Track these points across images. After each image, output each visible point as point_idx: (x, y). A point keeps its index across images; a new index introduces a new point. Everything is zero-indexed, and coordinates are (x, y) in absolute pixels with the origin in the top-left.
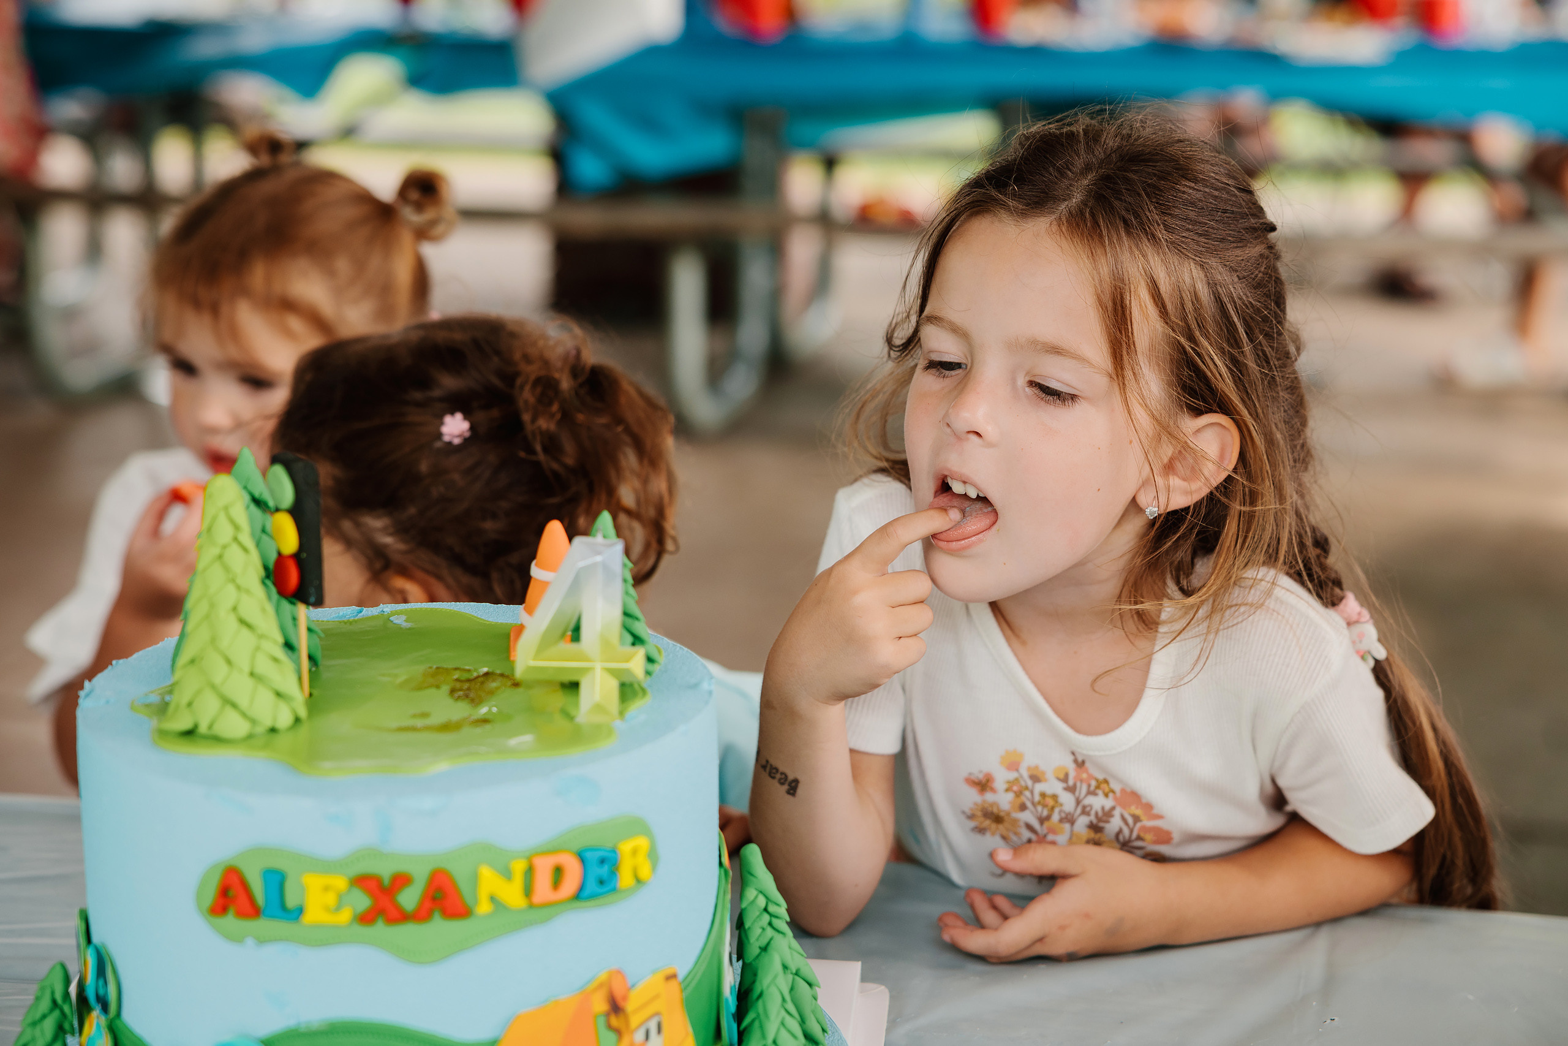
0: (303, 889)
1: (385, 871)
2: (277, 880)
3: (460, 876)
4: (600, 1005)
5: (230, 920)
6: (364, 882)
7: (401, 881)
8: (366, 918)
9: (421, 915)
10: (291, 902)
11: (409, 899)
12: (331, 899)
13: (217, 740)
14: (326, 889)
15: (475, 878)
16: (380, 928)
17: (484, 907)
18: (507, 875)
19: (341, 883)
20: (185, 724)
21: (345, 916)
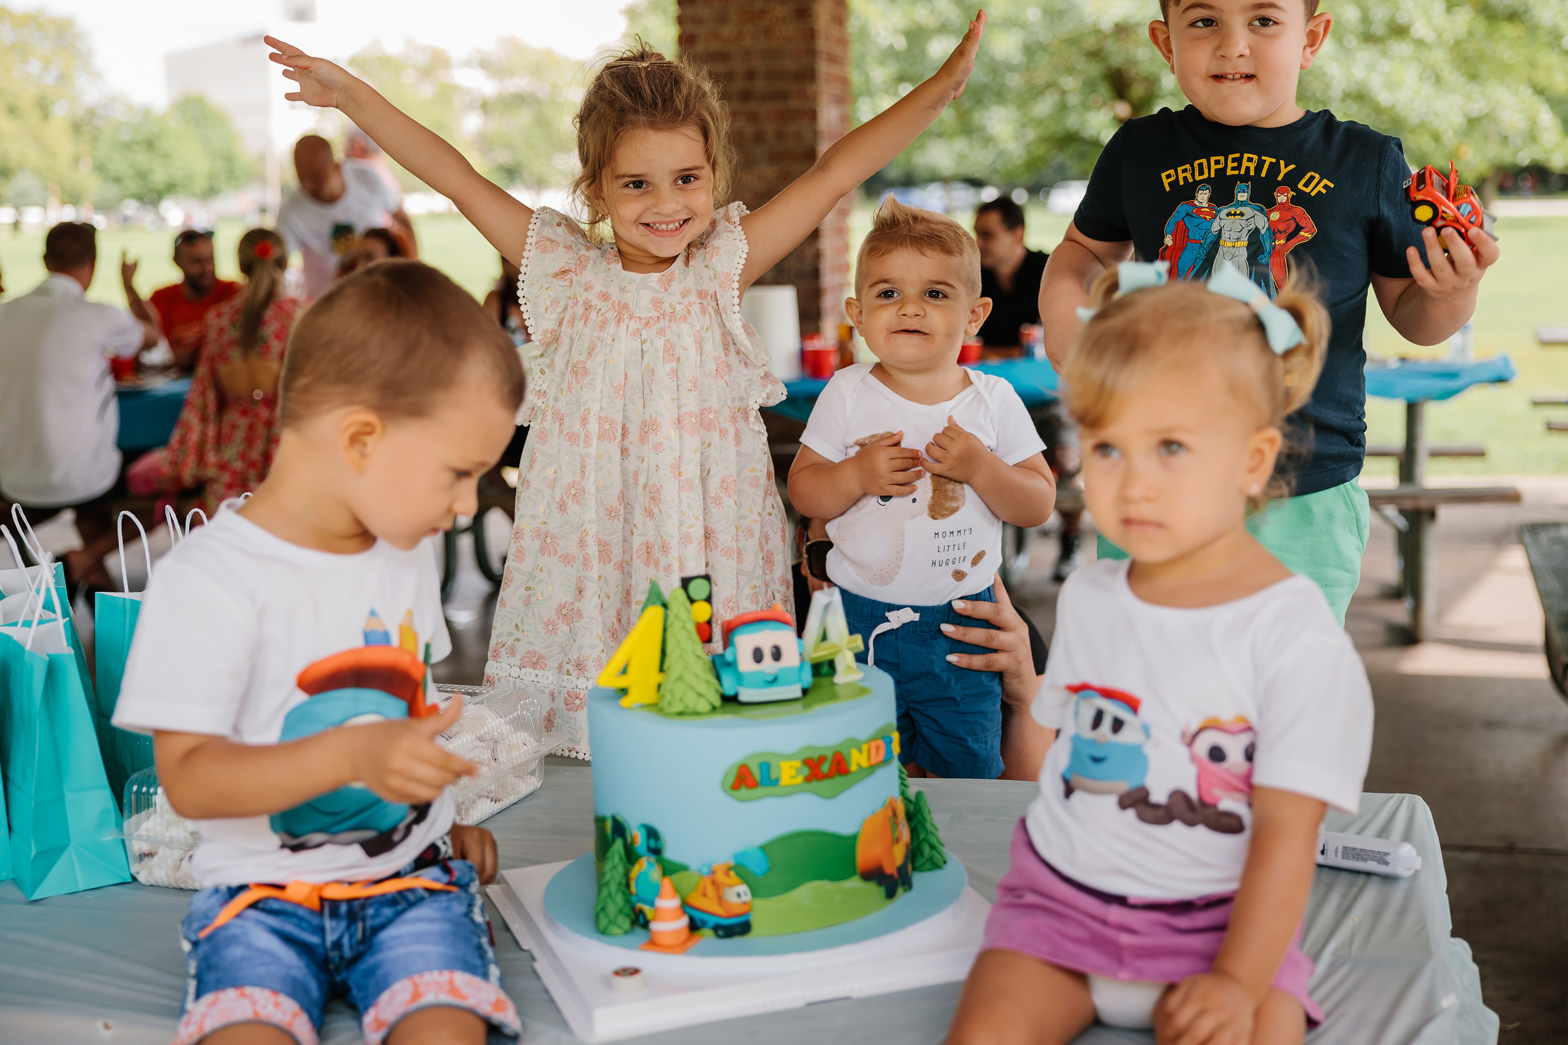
0: (780, 769)
1: (815, 755)
2: (765, 767)
3: (844, 752)
4: (890, 813)
5: (744, 792)
6: (807, 762)
7: (822, 759)
8: (808, 779)
9: (830, 775)
10: (773, 776)
11: (825, 768)
12: (793, 772)
13: (697, 714)
14: (791, 767)
15: (850, 754)
16: (815, 784)
17: (853, 768)
18: (860, 750)
19: (798, 764)
20: (679, 708)
21: (800, 779)
